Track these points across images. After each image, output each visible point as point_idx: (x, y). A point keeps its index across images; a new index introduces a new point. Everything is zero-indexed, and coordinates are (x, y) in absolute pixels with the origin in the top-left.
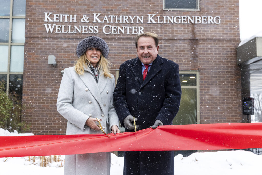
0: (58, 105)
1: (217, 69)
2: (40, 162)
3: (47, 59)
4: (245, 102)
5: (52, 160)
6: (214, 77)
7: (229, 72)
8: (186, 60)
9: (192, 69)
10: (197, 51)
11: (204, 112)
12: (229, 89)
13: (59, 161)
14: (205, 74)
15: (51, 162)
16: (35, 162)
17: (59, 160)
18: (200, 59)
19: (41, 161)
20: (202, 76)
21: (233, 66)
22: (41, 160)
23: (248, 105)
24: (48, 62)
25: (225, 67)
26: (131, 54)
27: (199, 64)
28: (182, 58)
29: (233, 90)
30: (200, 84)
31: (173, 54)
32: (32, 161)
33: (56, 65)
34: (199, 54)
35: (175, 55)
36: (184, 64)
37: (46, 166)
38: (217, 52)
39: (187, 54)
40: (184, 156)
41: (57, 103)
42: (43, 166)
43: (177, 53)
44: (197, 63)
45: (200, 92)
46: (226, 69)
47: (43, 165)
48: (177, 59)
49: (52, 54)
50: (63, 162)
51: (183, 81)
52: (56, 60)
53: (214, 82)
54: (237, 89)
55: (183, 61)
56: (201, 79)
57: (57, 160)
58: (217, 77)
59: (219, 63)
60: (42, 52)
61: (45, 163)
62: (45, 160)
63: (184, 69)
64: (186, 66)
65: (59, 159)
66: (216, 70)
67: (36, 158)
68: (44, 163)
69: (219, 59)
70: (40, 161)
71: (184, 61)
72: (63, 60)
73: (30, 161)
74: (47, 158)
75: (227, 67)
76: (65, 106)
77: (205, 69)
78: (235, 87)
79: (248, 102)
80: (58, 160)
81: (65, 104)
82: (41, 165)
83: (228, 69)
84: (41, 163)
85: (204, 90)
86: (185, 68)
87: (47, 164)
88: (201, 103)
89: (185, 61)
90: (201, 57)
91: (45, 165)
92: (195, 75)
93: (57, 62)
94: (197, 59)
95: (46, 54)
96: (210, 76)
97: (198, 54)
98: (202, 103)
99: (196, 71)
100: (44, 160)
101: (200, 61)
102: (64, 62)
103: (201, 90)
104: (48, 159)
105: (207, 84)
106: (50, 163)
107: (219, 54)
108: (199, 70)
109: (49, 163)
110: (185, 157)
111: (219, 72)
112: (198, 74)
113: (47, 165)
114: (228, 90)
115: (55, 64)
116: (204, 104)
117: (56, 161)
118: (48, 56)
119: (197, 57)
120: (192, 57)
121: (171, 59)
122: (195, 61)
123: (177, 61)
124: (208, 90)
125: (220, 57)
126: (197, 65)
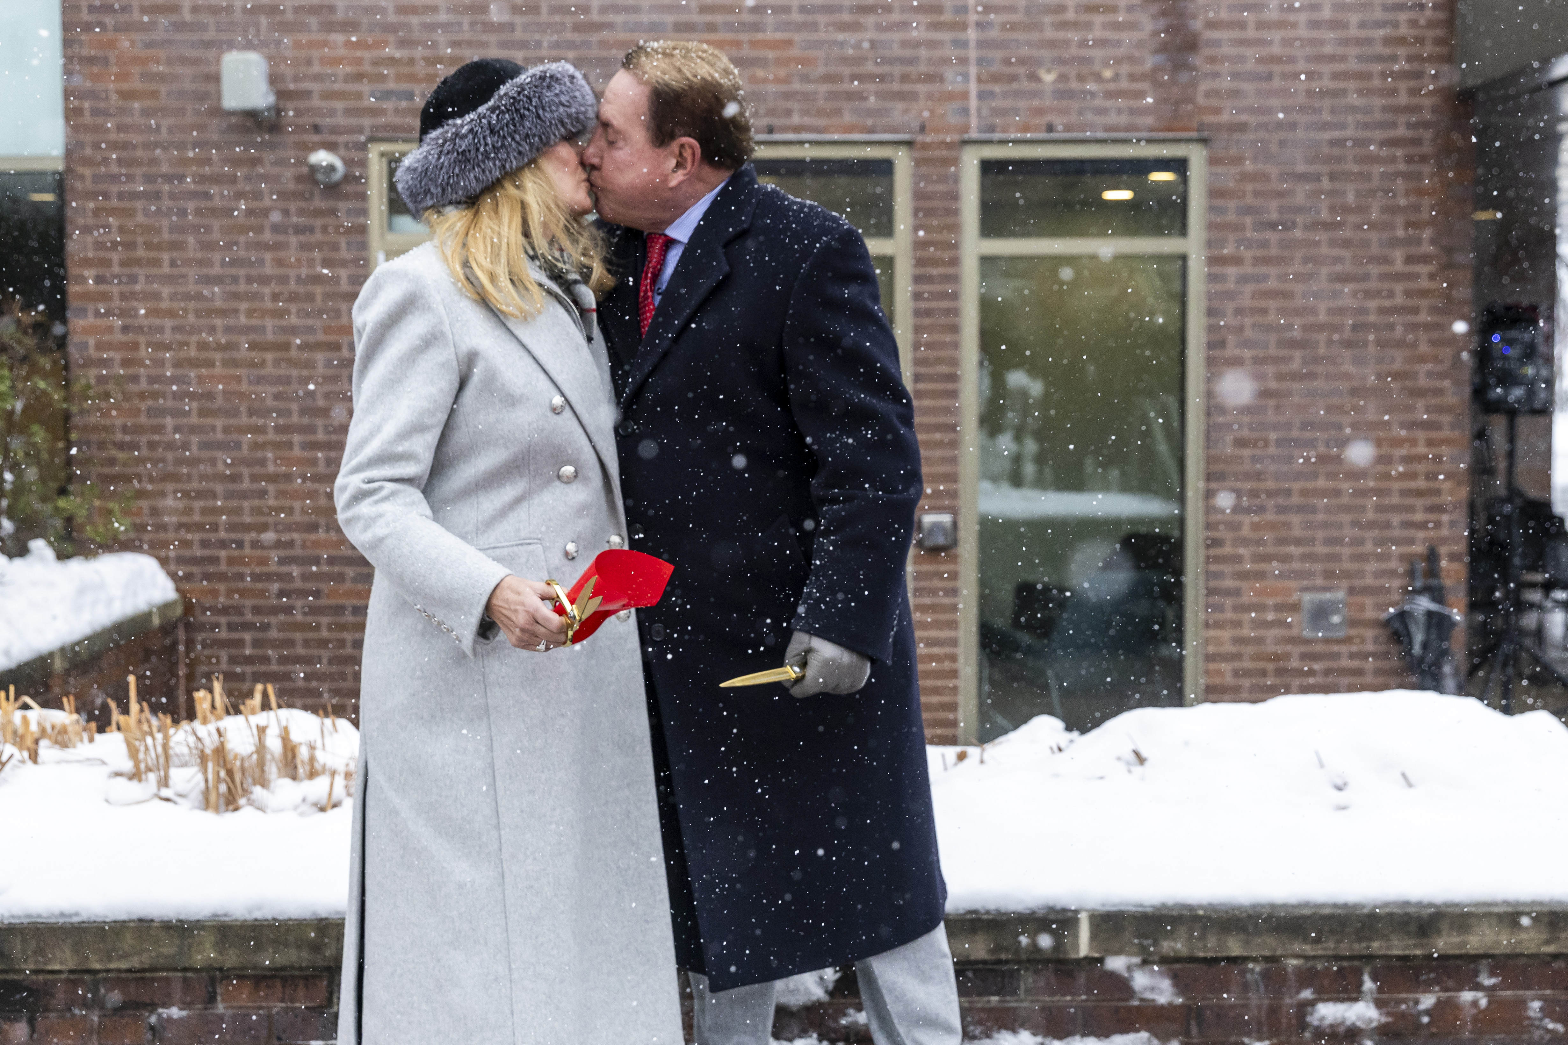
0: (344, 488)
1: (1325, 126)
2: (202, 785)
3: (215, 78)
4: (1496, 338)
5: (272, 770)
6: (1301, 178)
7: (1396, 143)
8: (1123, 71)
9: (1162, 130)
10: (1192, 8)
12: (1398, 255)
13: (313, 774)
14: (1240, 160)
15: (264, 783)
16: (171, 782)
17: (316, 765)
18: (1212, 60)
19: (207, 781)
20: (1220, 169)
21: (1428, 102)
22: (205, 772)
23: (1513, 352)
24: (219, 97)
25: (1373, 112)
26: (764, 31)
27: (1208, 94)
28: (1097, 53)
29: (1424, 259)
30: (1211, 226)
31: (1035, 26)
32: (152, 777)
33: (273, 113)
35: (1050, 34)
36: (1110, 95)
37: (236, 809)
38: (1326, 14)
39: (1131, 26)
40: (1069, 729)
41: (340, 481)
42: (217, 810)
43: (1064, 25)
44: (1193, 84)
45: (1212, 278)
46: (1380, 123)
47: (222, 801)
48: (1059, 61)
49: (249, 46)
50: (340, 781)
51: (1110, 195)
52: (273, 79)
53: (1300, 210)
54: (1449, 251)
55: (1098, 78)
56: (1215, 193)
57: (301, 771)
58: (1317, 178)
59: (1339, 85)
60: (180, 27)
61: (229, 789)
62: (230, 773)
63: (1106, 130)
64: (1119, 111)
65: (312, 759)
66: (1313, 135)
67: (175, 759)
68: (223, 788)
69: (1333, 59)
70: (200, 777)
71: (1108, 74)
72: (317, 78)
73: (140, 780)
74: (242, 760)
75: (1385, 108)
76: (376, 502)
77: (1242, 127)
78: (1433, 242)
79: (1513, 334)
80: (308, 768)
81: (381, 488)
82: (206, 803)
83: (1393, 125)
84: (207, 788)
85: (1237, 261)
86: (1112, 119)
87: (246, 792)
88: (1211, 344)
89: (1116, 78)
90: (1217, 43)
91: (231, 802)
92: (1179, 166)
93: (282, 95)
94: (1196, 60)
95: (208, 45)
96: (1275, 171)
97: (1197, 25)
98: (1222, 345)
99: (1188, 141)
100: (223, 774)
101: (1216, 76)
102: (327, 95)
103: (1214, 261)
104: (246, 764)
105: (1258, 226)
106: (263, 786)
107: (1336, 24)
108: (1205, 134)
109: (258, 791)
110: (1075, 734)
111: (1338, 143)
112: (1196, 156)
113: (242, 801)
114: (1386, 260)
115: (269, 109)
117: (294, 778)
118: (218, 61)
119: (1191, 44)
120: (1162, 48)
121: (1022, 62)
122: (1184, 77)
123: (1063, 78)
124: (1258, 261)
125: (1345, 42)
126: (1191, 100)
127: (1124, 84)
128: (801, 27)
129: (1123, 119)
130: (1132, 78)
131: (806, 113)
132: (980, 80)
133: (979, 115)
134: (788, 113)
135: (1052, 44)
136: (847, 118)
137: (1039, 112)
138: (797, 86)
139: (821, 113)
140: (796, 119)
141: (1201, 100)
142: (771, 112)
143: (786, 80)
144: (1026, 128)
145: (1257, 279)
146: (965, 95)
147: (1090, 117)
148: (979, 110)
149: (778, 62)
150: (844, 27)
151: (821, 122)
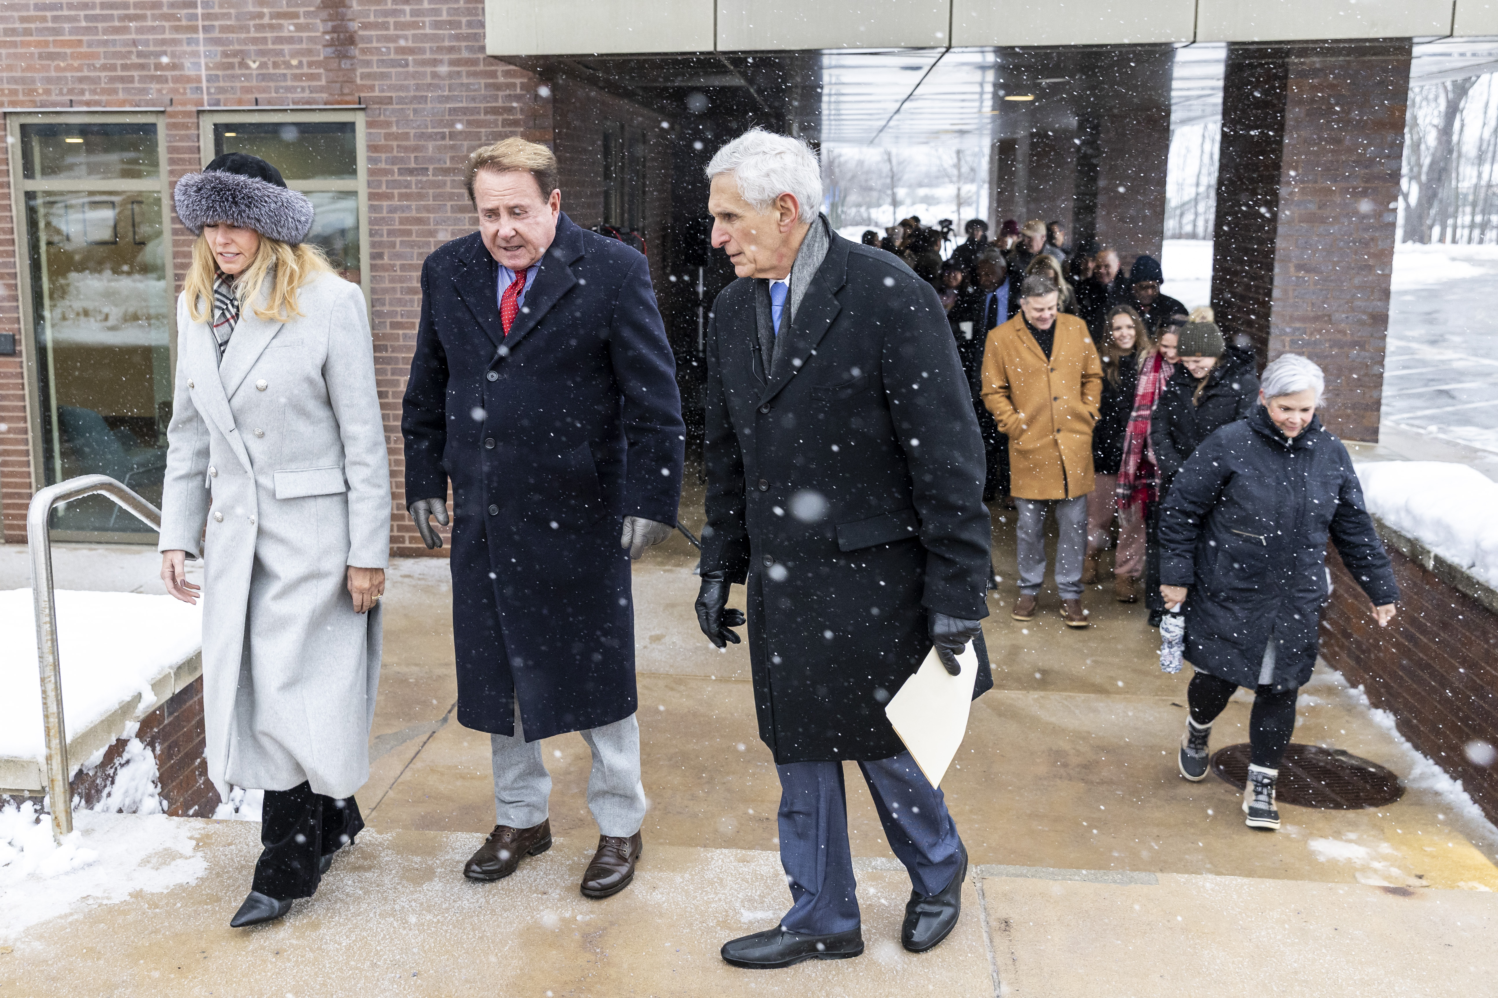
1: (448, 99)
6: (430, 137)
7: (495, 111)
8: (305, 60)
9: (333, 103)
10: (349, 14)
11: (387, 297)
14: (388, 124)
18: (363, 51)
20: (375, 131)
25: (479, 89)
27: (363, 76)
28: (286, 47)
30: (371, 172)
31: (246, 29)
34: (365, 26)
35: (253, 33)
36: (297, 77)
38: (445, 17)
39: (309, 27)
43: (261, 27)
44: (353, 70)
45: (372, 209)
46: (485, 98)
48: (261, 53)
53: (431, 160)
55: (288, 65)
56: (373, 148)
59: (454, 69)
63: (294, 103)
64: (303, 89)
66: (439, 105)
69: (451, 50)
71: (294, 62)
75: (487, 86)
77: (389, 100)
83: (496, 98)
85: (388, 197)
86: (298, 95)
88: (374, 256)
89: (300, 65)
90: (369, 39)
92: (348, 129)
94: (355, 51)
96: (412, 132)
97: (354, 26)
98: (380, 256)
99: (353, 110)
101: (368, 63)
103: (374, 196)
105: (402, 172)
107: (454, 24)
108: (363, 106)
112: (361, 121)
116: (386, 260)
119: (351, 40)
120: (330, 44)
121: (235, 54)
122: (345, 64)
123: (263, 65)
124: (403, 197)
125: (458, 37)
126: (352, 81)
127: (305, 70)
128: (87, 30)
129: (306, 95)
130: (310, 64)
131: (94, 92)
132: (208, 68)
133: (209, 93)
134: (82, 92)
135: (255, 41)
136: (121, 96)
137: (247, 90)
138: (86, 73)
139: (104, 91)
140: (87, 97)
141: (359, 81)
142: (71, 91)
143: (79, 69)
144: (240, 102)
145: (403, 209)
146: (198, 79)
147: (282, 94)
148: (208, 88)
149: (73, 56)
150: (116, 30)
151: (104, 98)
